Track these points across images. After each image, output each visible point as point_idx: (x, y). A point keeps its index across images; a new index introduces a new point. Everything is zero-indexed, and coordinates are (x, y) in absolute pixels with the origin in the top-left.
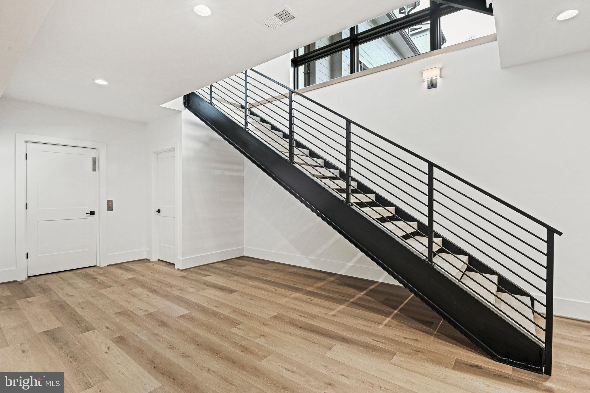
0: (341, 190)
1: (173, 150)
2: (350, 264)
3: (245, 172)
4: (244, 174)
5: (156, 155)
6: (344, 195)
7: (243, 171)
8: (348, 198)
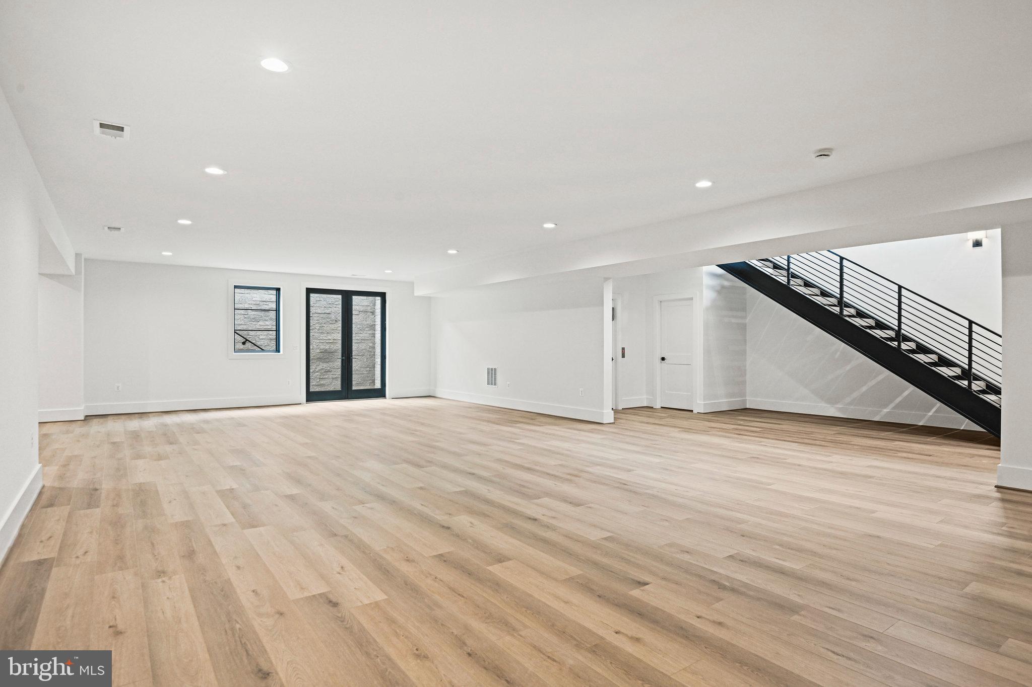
0: (891, 339)
1: (692, 299)
2: (886, 410)
3: (748, 318)
4: (747, 321)
5: (660, 302)
6: (896, 343)
7: (745, 317)
8: (899, 345)
